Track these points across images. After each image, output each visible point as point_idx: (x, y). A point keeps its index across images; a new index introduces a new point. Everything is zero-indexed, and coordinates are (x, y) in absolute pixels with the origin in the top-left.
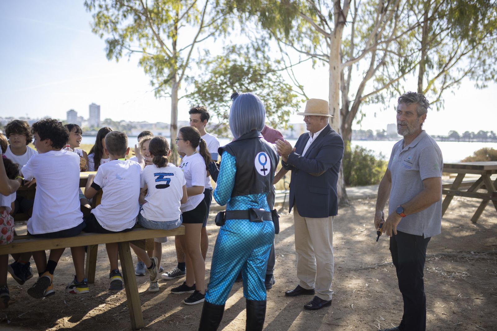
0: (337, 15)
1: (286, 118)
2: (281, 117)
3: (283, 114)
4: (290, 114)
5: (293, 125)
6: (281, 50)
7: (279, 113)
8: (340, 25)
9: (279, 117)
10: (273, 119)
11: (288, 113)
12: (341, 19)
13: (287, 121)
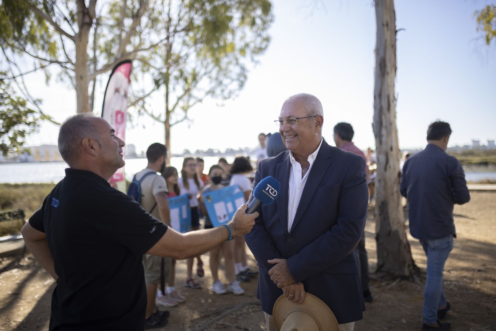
0: (81, 15)
1: (19, 139)
2: (13, 139)
3: (15, 135)
4: (25, 134)
5: (29, 148)
6: (8, 59)
7: (11, 134)
8: (86, 27)
9: (11, 139)
10: (3, 141)
11: (22, 134)
12: (87, 20)
13: (21, 144)
